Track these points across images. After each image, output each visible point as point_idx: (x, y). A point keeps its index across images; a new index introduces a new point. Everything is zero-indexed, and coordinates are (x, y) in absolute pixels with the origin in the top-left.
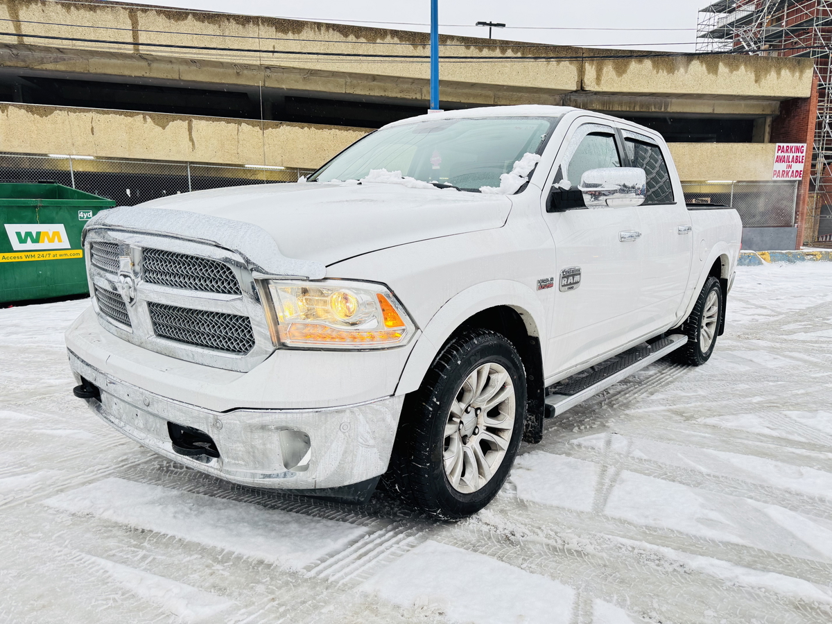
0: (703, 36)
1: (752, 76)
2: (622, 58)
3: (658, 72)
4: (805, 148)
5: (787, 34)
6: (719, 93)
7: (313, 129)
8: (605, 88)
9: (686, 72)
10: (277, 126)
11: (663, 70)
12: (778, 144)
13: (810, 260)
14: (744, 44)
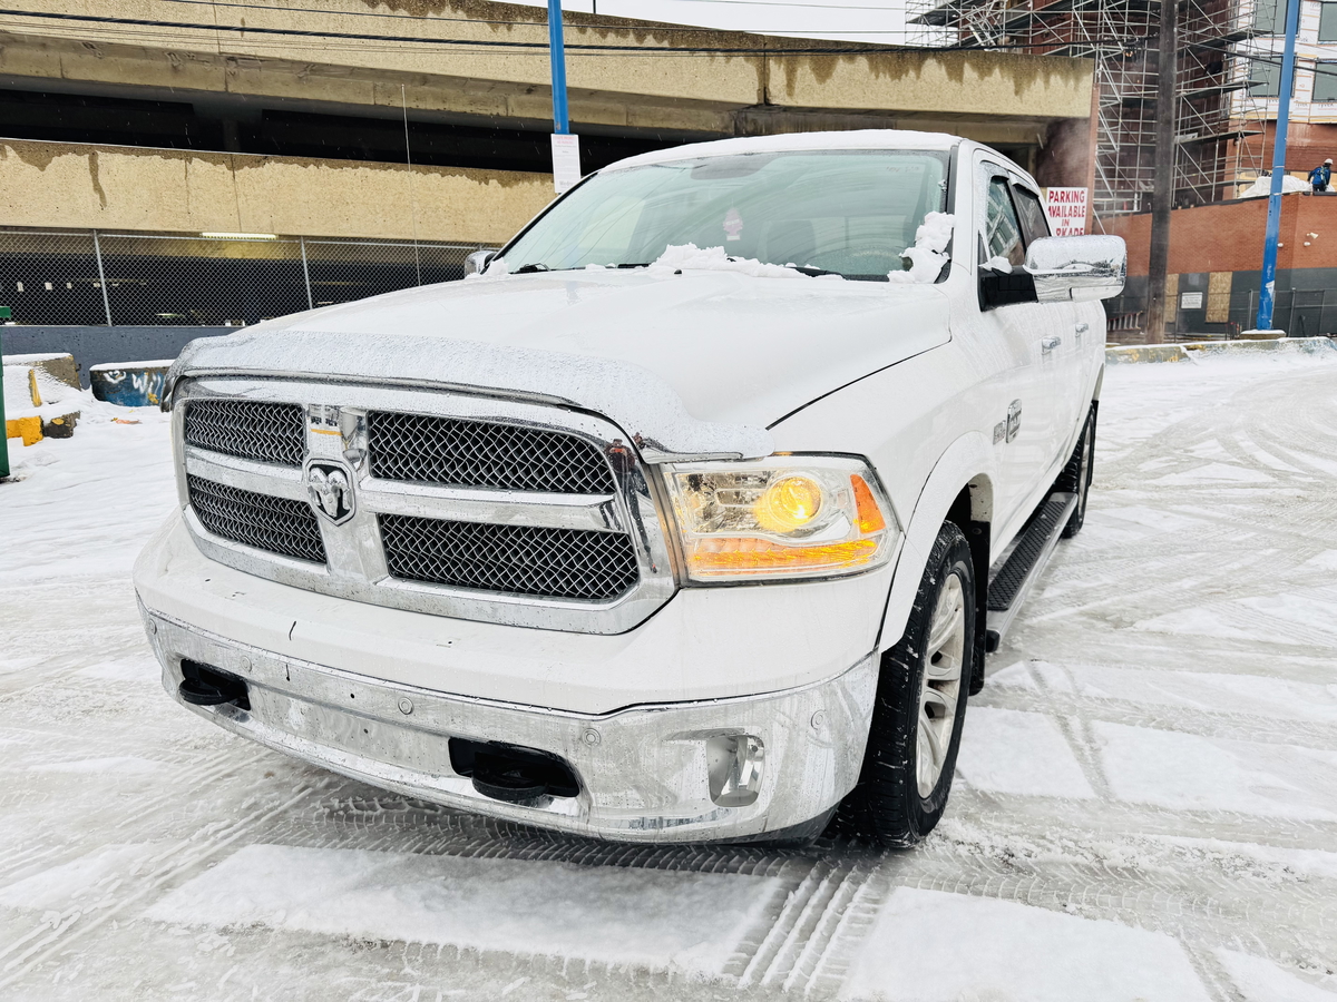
0: (915, 21)
1: (1011, 84)
2: (825, 52)
3: (877, 77)
4: (1085, 195)
5: (1035, 20)
6: (965, 110)
7: (324, 167)
8: (801, 101)
9: (918, 77)
10: (258, 163)
11: (884, 73)
12: (1049, 189)
13: (1127, 362)
14: (976, 35)
